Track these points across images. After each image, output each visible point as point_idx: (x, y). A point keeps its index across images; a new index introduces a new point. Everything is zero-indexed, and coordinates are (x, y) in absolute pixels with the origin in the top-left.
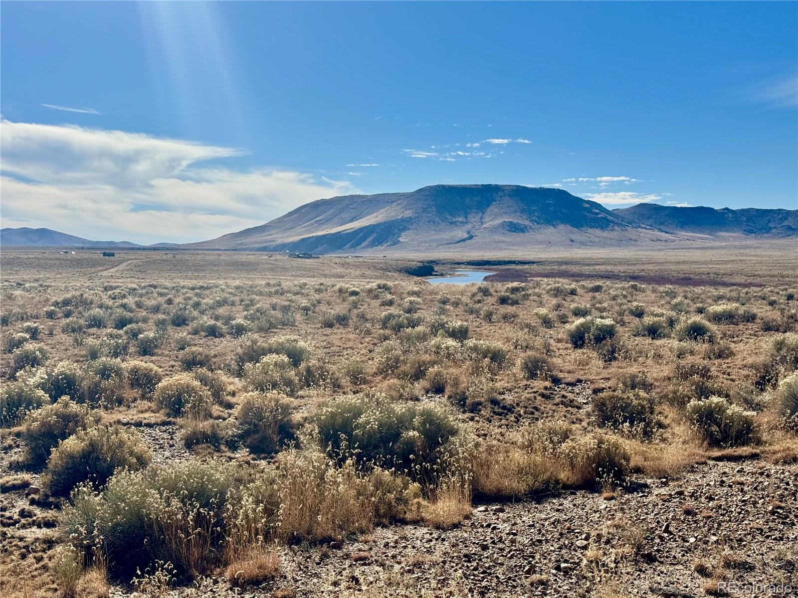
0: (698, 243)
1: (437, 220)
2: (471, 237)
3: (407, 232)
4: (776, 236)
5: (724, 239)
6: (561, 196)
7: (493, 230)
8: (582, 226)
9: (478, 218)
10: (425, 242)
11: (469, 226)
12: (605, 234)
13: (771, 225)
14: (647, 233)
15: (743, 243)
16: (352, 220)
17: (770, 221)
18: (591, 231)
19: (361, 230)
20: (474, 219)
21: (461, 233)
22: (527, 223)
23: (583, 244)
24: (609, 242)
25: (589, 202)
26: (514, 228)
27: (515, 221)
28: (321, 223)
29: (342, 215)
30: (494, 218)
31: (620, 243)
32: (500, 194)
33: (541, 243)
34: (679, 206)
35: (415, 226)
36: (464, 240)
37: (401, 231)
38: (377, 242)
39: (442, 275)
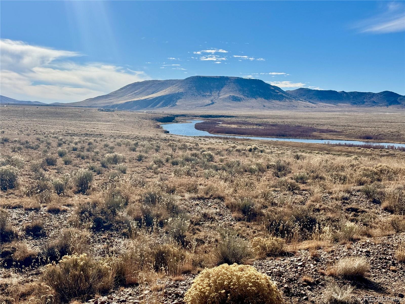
0: (328, 109)
1: (196, 94)
2: (213, 103)
3: (180, 100)
4: (367, 106)
5: (341, 107)
6: (259, 83)
7: (225, 100)
8: (270, 99)
9: (217, 93)
10: (189, 105)
11: (212, 97)
12: (281, 103)
13: (365, 100)
14: (302, 103)
15: (350, 109)
16: (153, 93)
17: (364, 98)
18: (274, 101)
19: (157, 98)
20: (215, 94)
21: (208, 101)
22: (242, 96)
23: (269, 108)
24: (283, 107)
25: (274, 87)
26: (235, 99)
27: (236, 95)
28: (137, 94)
29: (148, 90)
30: (225, 93)
31: (288, 108)
32: (229, 81)
33: (249, 107)
35: (184, 97)
36: (209, 105)
37: (177, 99)
38: (165, 105)
39: (177, 122)
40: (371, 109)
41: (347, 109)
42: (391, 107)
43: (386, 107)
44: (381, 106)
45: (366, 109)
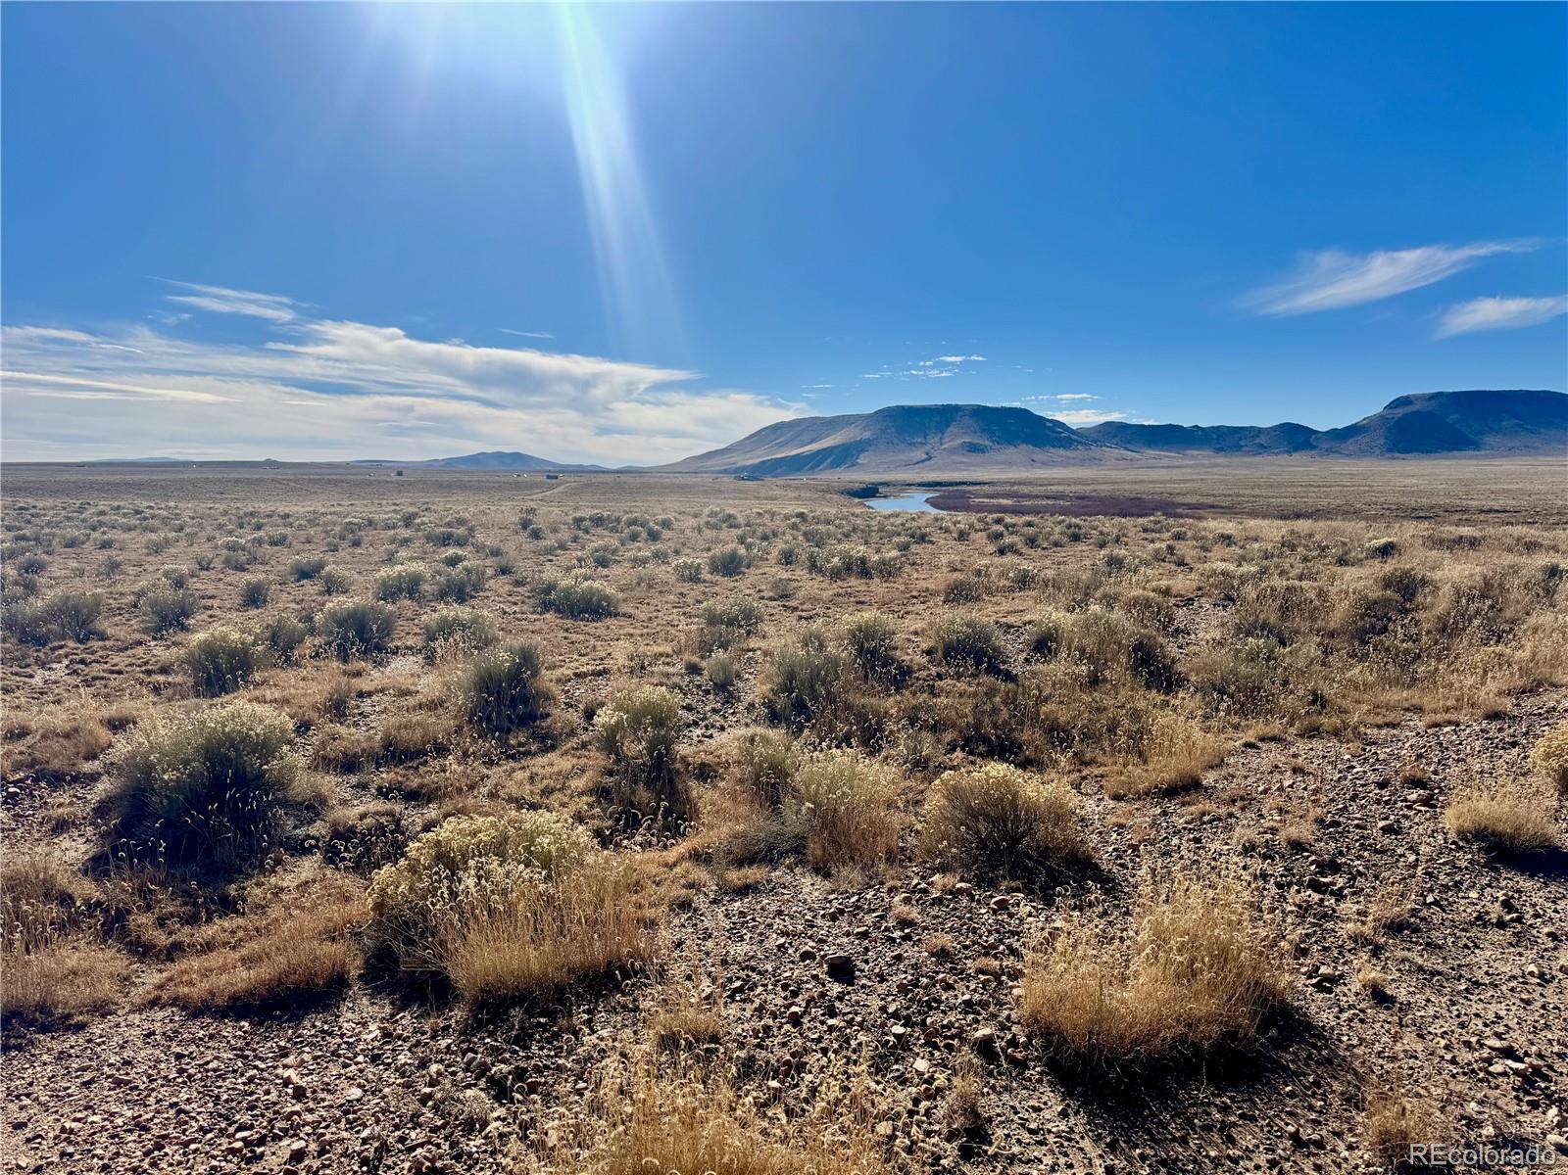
0: (1165, 462)
1: (897, 441)
2: (930, 458)
3: (866, 454)
4: (1247, 454)
5: (1193, 457)
6: (1023, 414)
7: (952, 451)
8: (1044, 446)
9: (937, 439)
10: (882, 463)
11: (928, 447)
12: (1068, 453)
13: (1242, 443)
14: (1113, 452)
15: (1213, 461)
16: (811, 443)
17: (1240, 439)
18: (1052, 450)
19: (819, 452)
20: (933, 440)
21: (919, 455)
22: (988, 443)
23: (1044, 464)
24: (1073, 461)
25: (1052, 421)
26: (974, 448)
27: (975, 442)
28: (781, 446)
29: (801, 438)
30: (954, 438)
31: (1082, 463)
32: (961, 414)
33: (1002, 463)
34: (1146, 423)
35: (873, 447)
36: (923, 461)
37: (859, 453)
38: (836, 464)
39: (885, 497)
40: (1257, 459)
41: (1206, 462)
42: (1297, 456)
43: (1286, 456)
44: (1277, 454)
45: (1246, 459)
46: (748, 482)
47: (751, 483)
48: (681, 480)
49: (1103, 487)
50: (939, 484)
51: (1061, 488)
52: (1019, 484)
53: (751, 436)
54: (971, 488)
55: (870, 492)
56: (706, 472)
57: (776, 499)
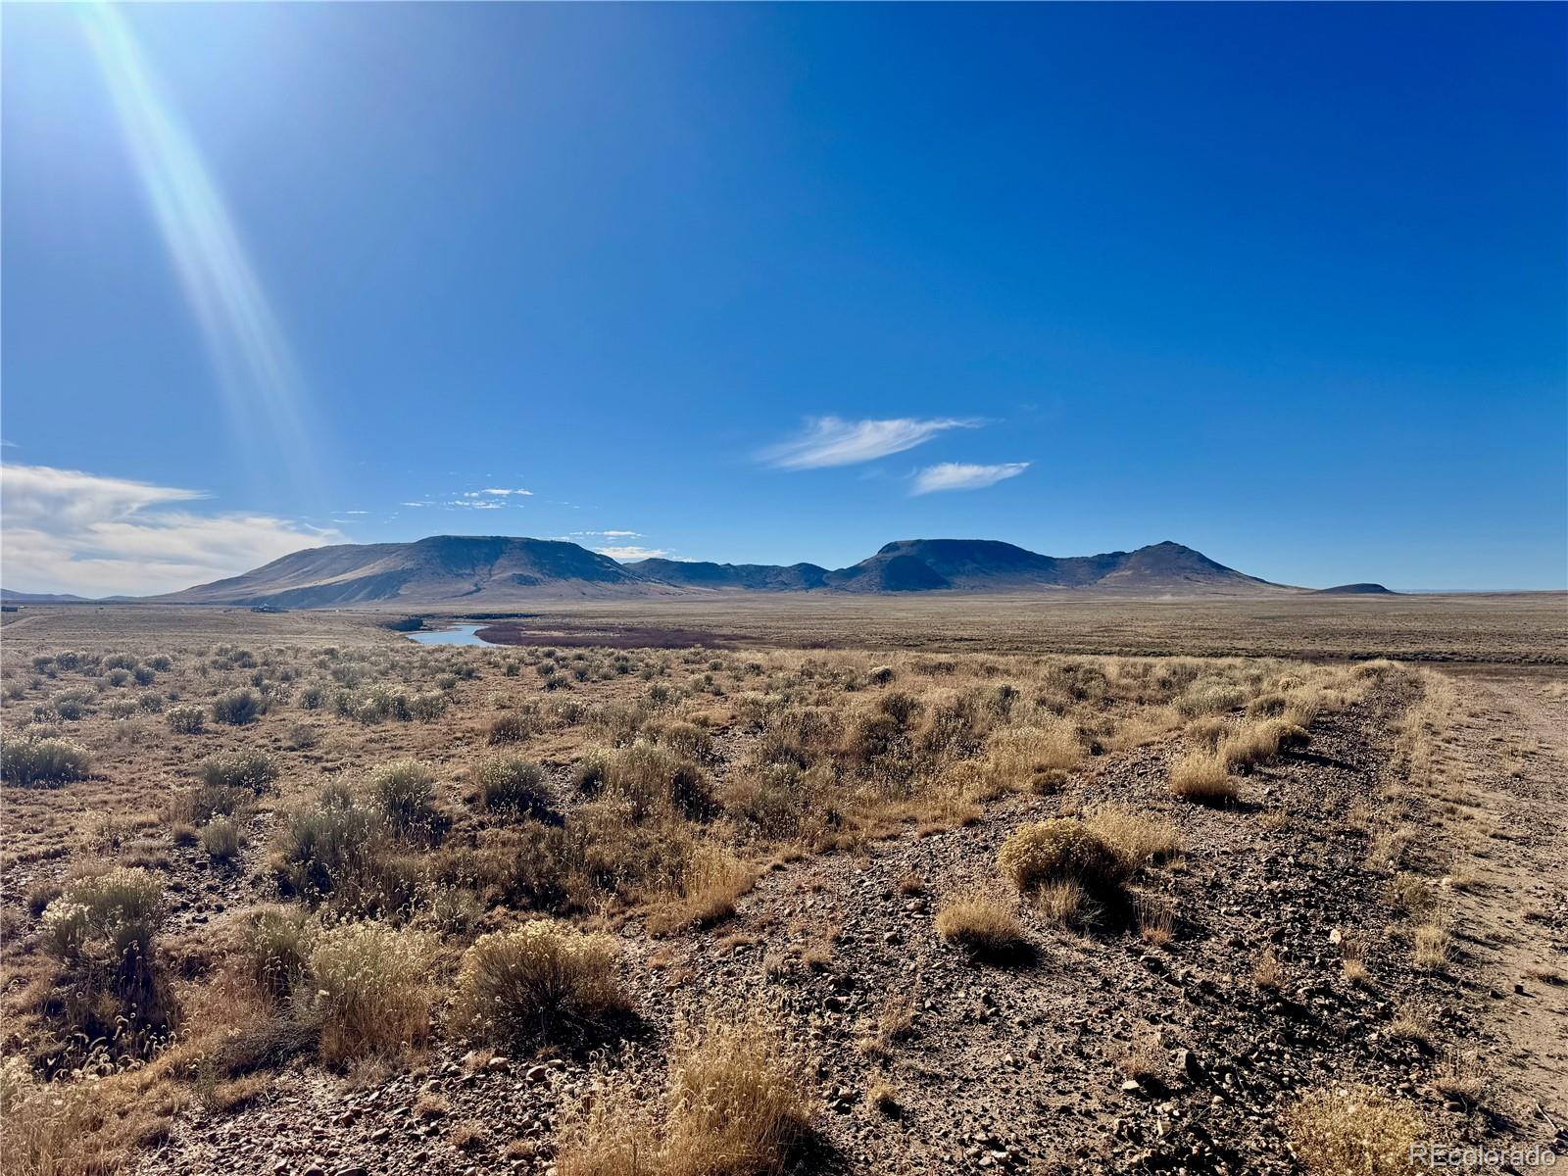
0: (703, 597)
1: (442, 572)
2: (478, 590)
3: (408, 585)
4: (772, 590)
5: (726, 592)
6: (572, 549)
7: (503, 583)
8: (594, 580)
9: (486, 571)
11: (477, 578)
12: (617, 587)
13: (767, 580)
15: (743, 596)
16: (345, 572)
17: (766, 577)
18: (602, 584)
19: (355, 582)
20: (482, 571)
21: (467, 586)
22: (538, 575)
23: (594, 597)
24: (620, 595)
25: (600, 556)
26: (524, 581)
27: (526, 574)
28: (308, 575)
29: (333, 566)
30: (503, 570)
31: (630, 596)
32: (510, 546)
34: (685, 561)
35: (416, 578)
36: (471, 593)
37: (401, 583)
38: (374, 594)
39: (430, 629)
40: (780, 595)
41: (737, 597)
42: (812, 592)
43: (804, 592)
44: (796, 590)
45: (770, 595)
46: (267, 615)
47: (272, 615)
48: (184, 612)
49: (650, 619)
50: (488, 616)
51: (611, 620)
52: (570, 616)
53: (273, 564)
54: (522, 620)
55: (414, 624)
56: (216, 603)
57: (301, 633)
